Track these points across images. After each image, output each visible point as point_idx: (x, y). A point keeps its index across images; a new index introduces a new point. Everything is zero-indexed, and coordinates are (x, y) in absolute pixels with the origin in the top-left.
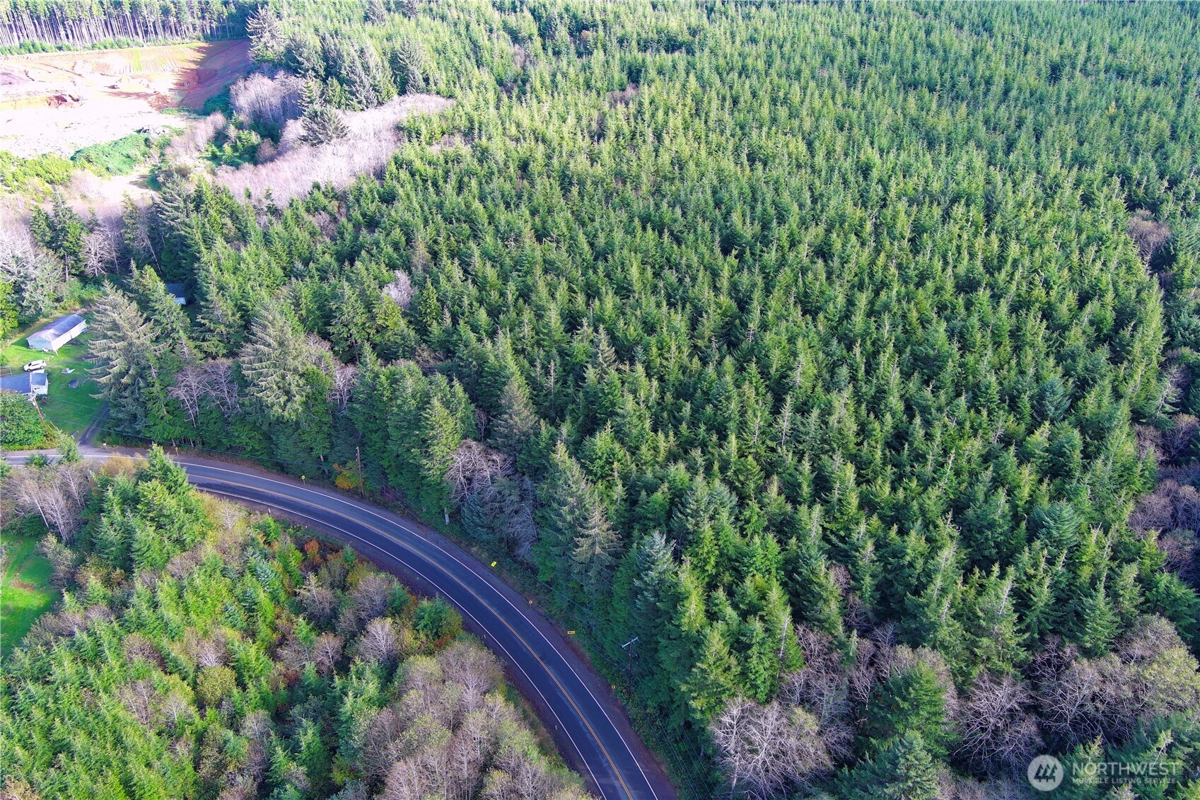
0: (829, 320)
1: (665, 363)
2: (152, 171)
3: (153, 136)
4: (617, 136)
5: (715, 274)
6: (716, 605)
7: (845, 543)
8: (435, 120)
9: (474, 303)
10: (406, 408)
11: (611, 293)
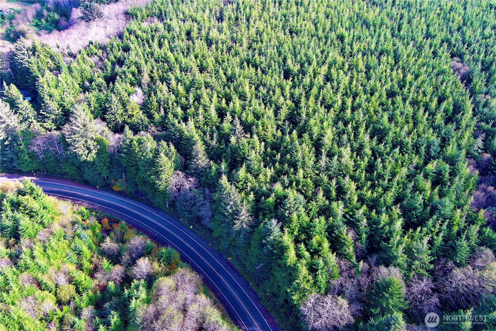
0: (335, 111)
1: (266, 133)
2: (7, 31)
3: (5, 14)
4: (229, 19)
5: (282, 89)
6: (300, 250)
7: (353, 218)
8: (144, 9)
9: (174, 103)
10: (147, 157)
11: (237, 98)
